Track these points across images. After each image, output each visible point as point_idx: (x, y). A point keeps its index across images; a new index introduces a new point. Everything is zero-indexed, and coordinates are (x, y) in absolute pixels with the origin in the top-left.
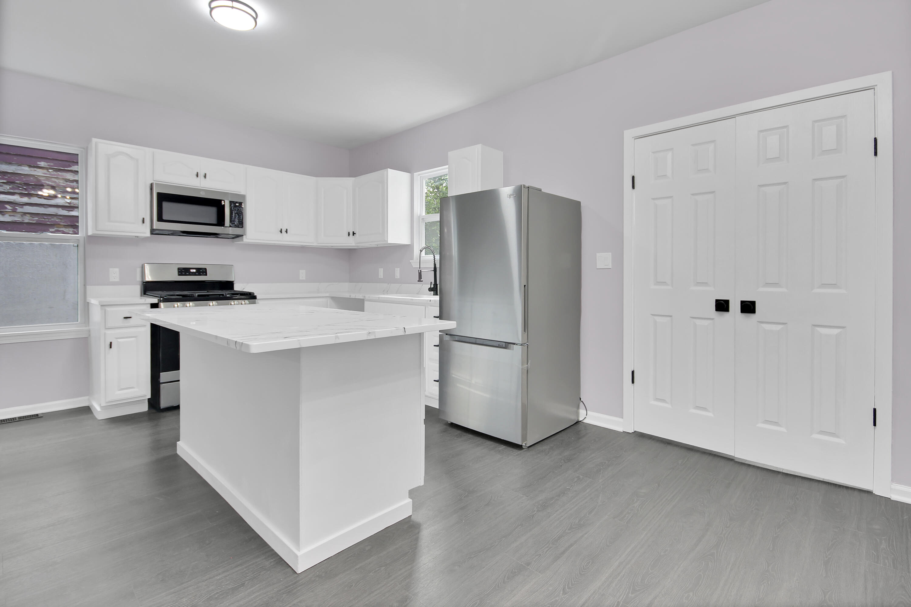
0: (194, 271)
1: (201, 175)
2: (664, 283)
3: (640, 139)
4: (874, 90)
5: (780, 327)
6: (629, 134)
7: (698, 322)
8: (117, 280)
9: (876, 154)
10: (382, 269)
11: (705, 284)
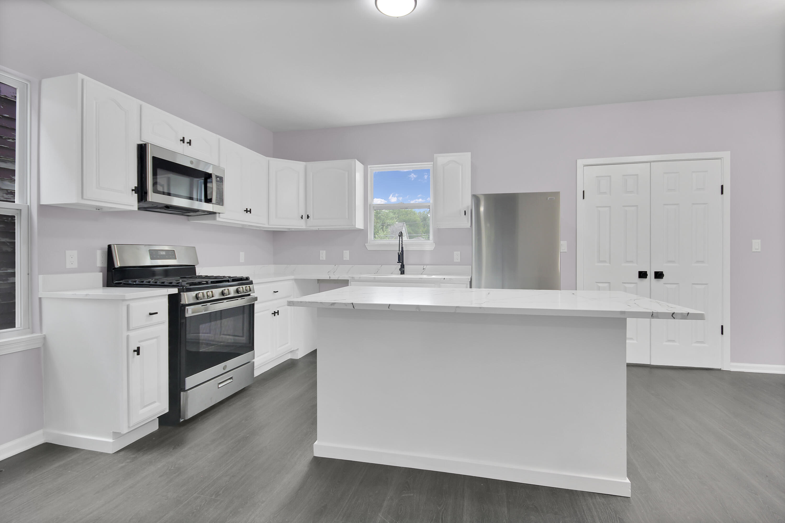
0: (164, 253)
1: (187, 140)
2: (604, 262)
3: (586, 167)
4: (721, 160)
5: (675, 286)
6: (580, 162)
7: (626, 285)
8: (75, 265)
9: (722, 193)
10: (325, 251)
11: (632, 262)
